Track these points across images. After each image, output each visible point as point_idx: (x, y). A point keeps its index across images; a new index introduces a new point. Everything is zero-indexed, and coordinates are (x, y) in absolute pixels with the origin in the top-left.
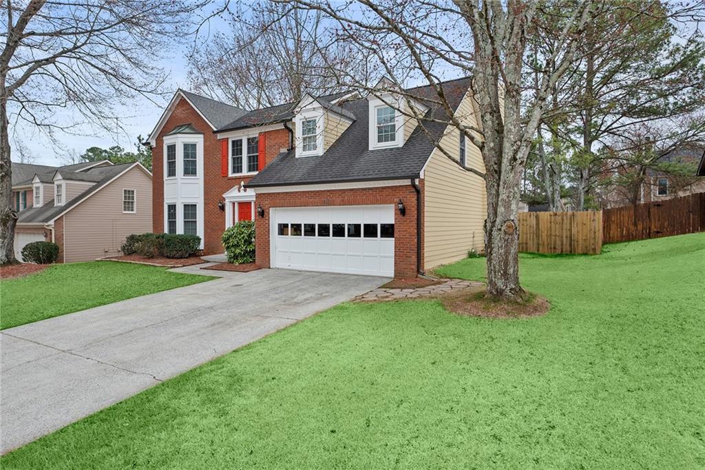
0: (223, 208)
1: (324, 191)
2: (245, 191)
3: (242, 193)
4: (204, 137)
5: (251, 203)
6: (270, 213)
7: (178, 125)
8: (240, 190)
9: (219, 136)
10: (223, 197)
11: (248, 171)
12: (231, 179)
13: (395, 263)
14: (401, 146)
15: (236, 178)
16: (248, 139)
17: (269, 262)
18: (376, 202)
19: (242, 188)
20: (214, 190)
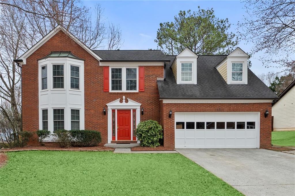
0: (105, 113)
1: (217, 104)
2: (127, 101)
3: (124, 103)
4: (85, 63)
5: (130, 110)
6: (175, 116)
7: (55, 51)
8: (121, 101)
9: (101, 64)
10: (106, 105)
11: (127, 89)
12: (111, 94)
13: (261, 141)
14: (247, 83)
15: (118, 94)
16: (127, 69)
17: (174, 145)
18: (250, 110)
19: (124, 100)
20: (95, 100)
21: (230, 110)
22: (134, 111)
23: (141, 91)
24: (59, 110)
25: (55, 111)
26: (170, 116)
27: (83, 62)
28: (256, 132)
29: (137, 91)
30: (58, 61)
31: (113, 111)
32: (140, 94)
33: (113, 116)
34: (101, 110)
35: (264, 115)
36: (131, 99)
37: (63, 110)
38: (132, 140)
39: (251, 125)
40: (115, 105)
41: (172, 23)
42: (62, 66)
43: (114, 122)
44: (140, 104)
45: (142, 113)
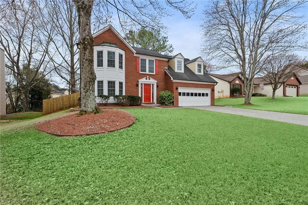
0: (137, 85)
2: (149, 79)
3: (148, 80)
4: (125, 53)
5: (151, 84)
6: (179, 89)
7: (105, 41)
8: (146, 79)
9: (135, 55)
10: (138, 81)
11: (149, 72)
12: (141, 74)
13: (211, 102)
14: (203, 75)
15: (145, 74)
16: (149, 60)
17: (178, 104)
18: (207, 88)
19: (148, 78)
20: (131, 77)
21: (200, 87)
22: (153, 85)
23: (156, 74)
24: (111, 82)
25: (109, 82)
26: (177, 89)
27: (124, 52)
28: (209, 98)
29: (154, 73)
30: (112, 49)
31: (142, 84)
32: (156, 76)
33: (142, 88)
34: (135, 84)
35: (212, 90)
36: (152, 78)
37: (115, 82)
38: (152, 102)
39: (207, 95)
40: (143, 81)
41: (134, 31)
42: (114, 53)
43: (142, 91)
44: (157, 81)
45: (157, 86)
